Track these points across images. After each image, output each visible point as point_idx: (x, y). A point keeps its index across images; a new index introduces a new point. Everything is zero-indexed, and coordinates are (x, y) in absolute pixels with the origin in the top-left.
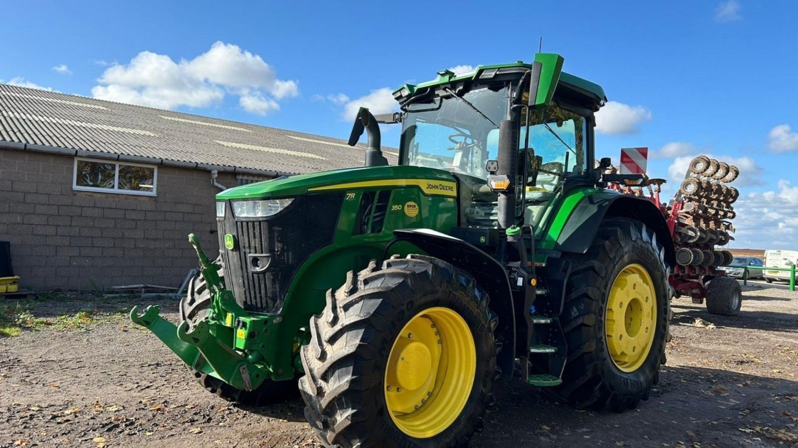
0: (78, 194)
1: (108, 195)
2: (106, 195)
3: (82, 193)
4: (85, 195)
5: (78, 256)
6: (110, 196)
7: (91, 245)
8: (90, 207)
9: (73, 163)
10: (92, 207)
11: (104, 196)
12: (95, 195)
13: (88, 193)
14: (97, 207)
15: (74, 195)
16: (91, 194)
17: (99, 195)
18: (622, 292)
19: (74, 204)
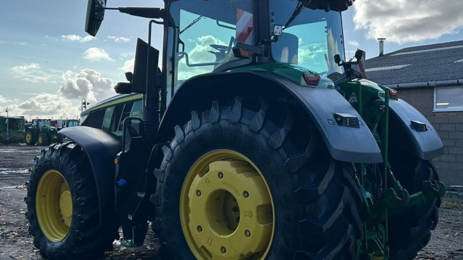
0: (437, 114)
1: (459, 113)
2: (457, 113)
3: (439, 113)
4: (442, 115)
5: (439, 161)
6: (460, 113)
7: (447, 153)
8: (445, 123)
9: (433, 92)
10: (447, 123)
11: (455, 114)
12: (449, 114)
13: (444, 113)
14: (450, 123)
15: (434, 115)
16: (446, 113)
17: (452, 114)
18: (200, 179)
19: (435, 122)
